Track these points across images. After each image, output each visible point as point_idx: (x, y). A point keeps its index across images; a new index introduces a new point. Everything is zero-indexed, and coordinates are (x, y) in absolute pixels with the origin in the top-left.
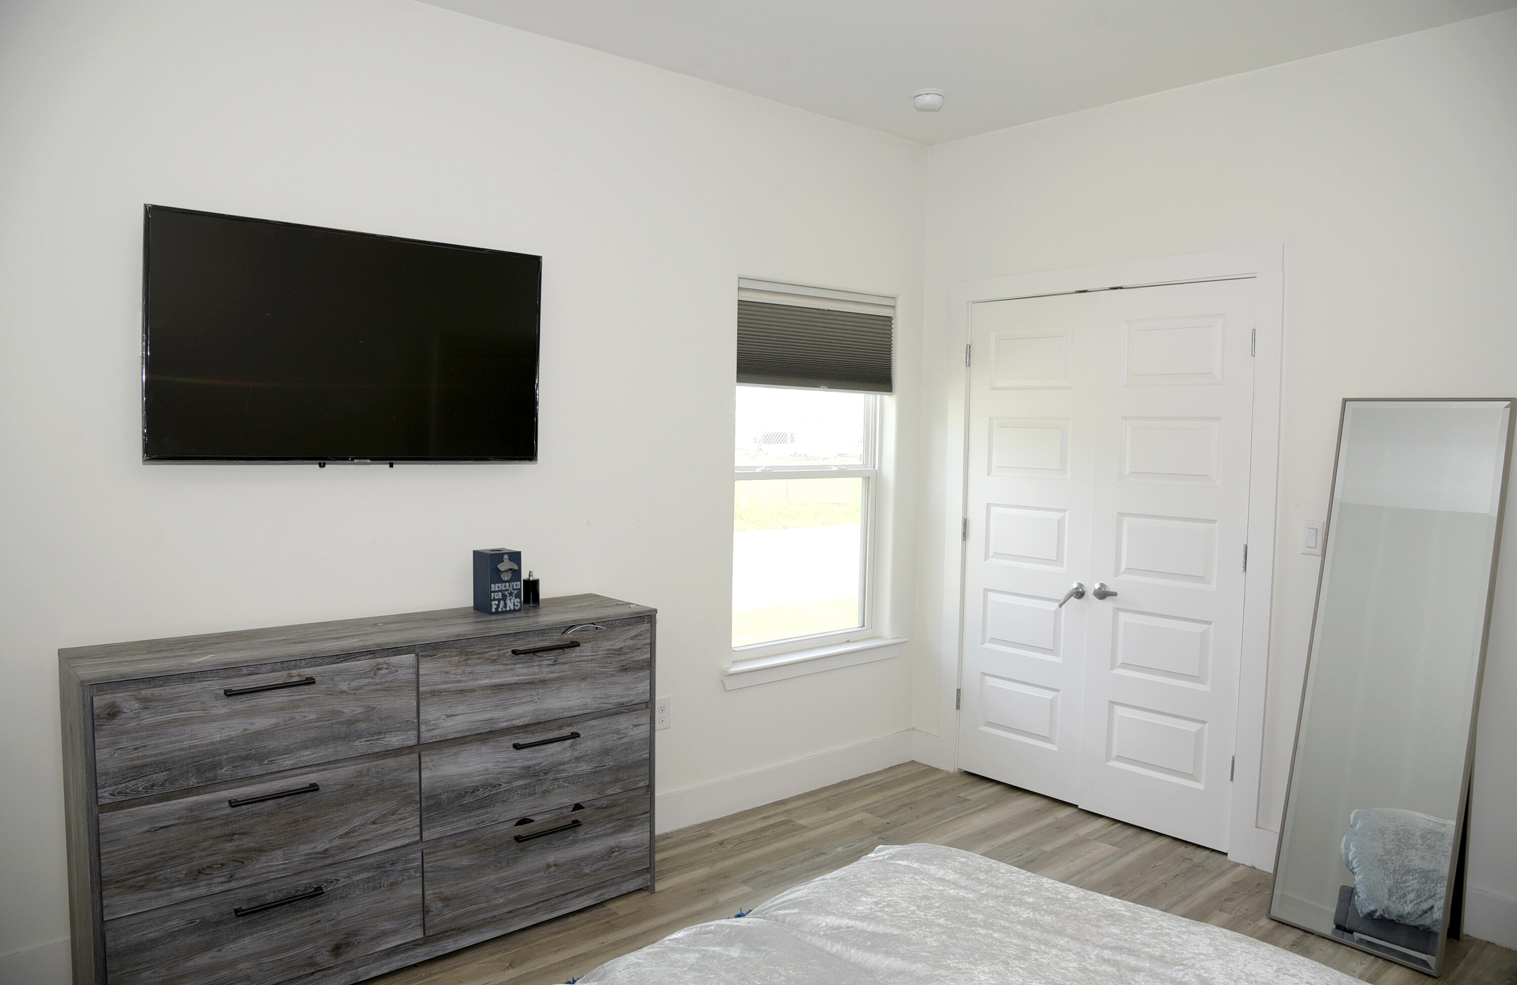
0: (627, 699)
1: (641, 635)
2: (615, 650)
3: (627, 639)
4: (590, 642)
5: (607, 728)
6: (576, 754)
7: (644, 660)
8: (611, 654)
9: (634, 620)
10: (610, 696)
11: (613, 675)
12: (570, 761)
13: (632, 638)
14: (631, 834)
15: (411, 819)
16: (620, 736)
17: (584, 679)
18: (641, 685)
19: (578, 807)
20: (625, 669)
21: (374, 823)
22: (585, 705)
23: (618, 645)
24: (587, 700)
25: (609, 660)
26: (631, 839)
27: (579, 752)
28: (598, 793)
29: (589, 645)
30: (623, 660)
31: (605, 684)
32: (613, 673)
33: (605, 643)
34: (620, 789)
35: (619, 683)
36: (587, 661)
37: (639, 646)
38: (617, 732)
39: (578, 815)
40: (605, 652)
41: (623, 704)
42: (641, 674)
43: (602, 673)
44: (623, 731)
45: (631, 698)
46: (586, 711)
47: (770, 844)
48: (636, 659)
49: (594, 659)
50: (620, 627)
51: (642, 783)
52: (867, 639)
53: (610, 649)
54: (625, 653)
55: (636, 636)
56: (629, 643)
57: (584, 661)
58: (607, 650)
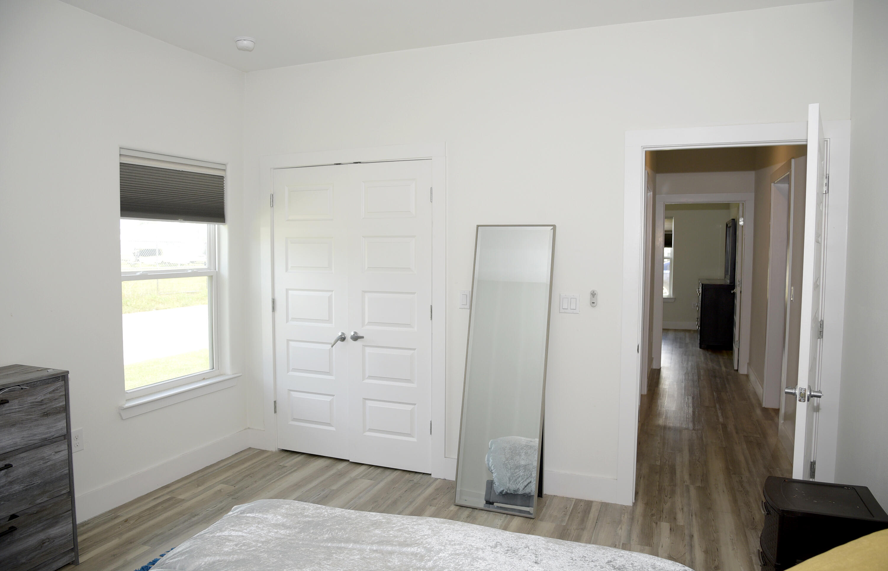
0: (49, 435)
1: (57, 390)
2: (38, 402)
3: (47, 393)
4: (17, 399)
5: (34, 457)
6: (9, 479)
7: (61, 407)
8: (34, 405)
9: (52, 379)
10: (35, 435)
11: (36, 420)
12: (5, 485)
13: (50, 393)
14: (58, 527)
16: (44, 461)
17: (13, 425)
18: (60, 423)
19: (13, 517)
20: (46, 414)
22: (15, 443)
23: (39, 398)
24: (17, 440)
25: (33, 410)
26: (58, 531)
27: (12, 477)
28: (30, 504)
29: (16, 401)
30: (45, 409)
31: (30, 427)
32: (37, 418)
33: (29, 398)
34: (48, 498)
35: (42, 425)
36: (15, 412)
37: (56, 397)
38: (43, 458)
39: (13, 523)
40: (30, 405)
41: (46, 439)
42: (59, 416)
43: (28, 419)
44: (47, 458)
45: (53, 434)
46: (16, 448)
47: (160, 515)
48: (54, 406)
49: (21, 411)
50: (41, 385)
51: (64, 491)
52: (216, 376)
53: (33, 402)
54: (46, 404)
55: (53, 391)
56: (48, 396)
57: (13, 413)
58: (31, 403)
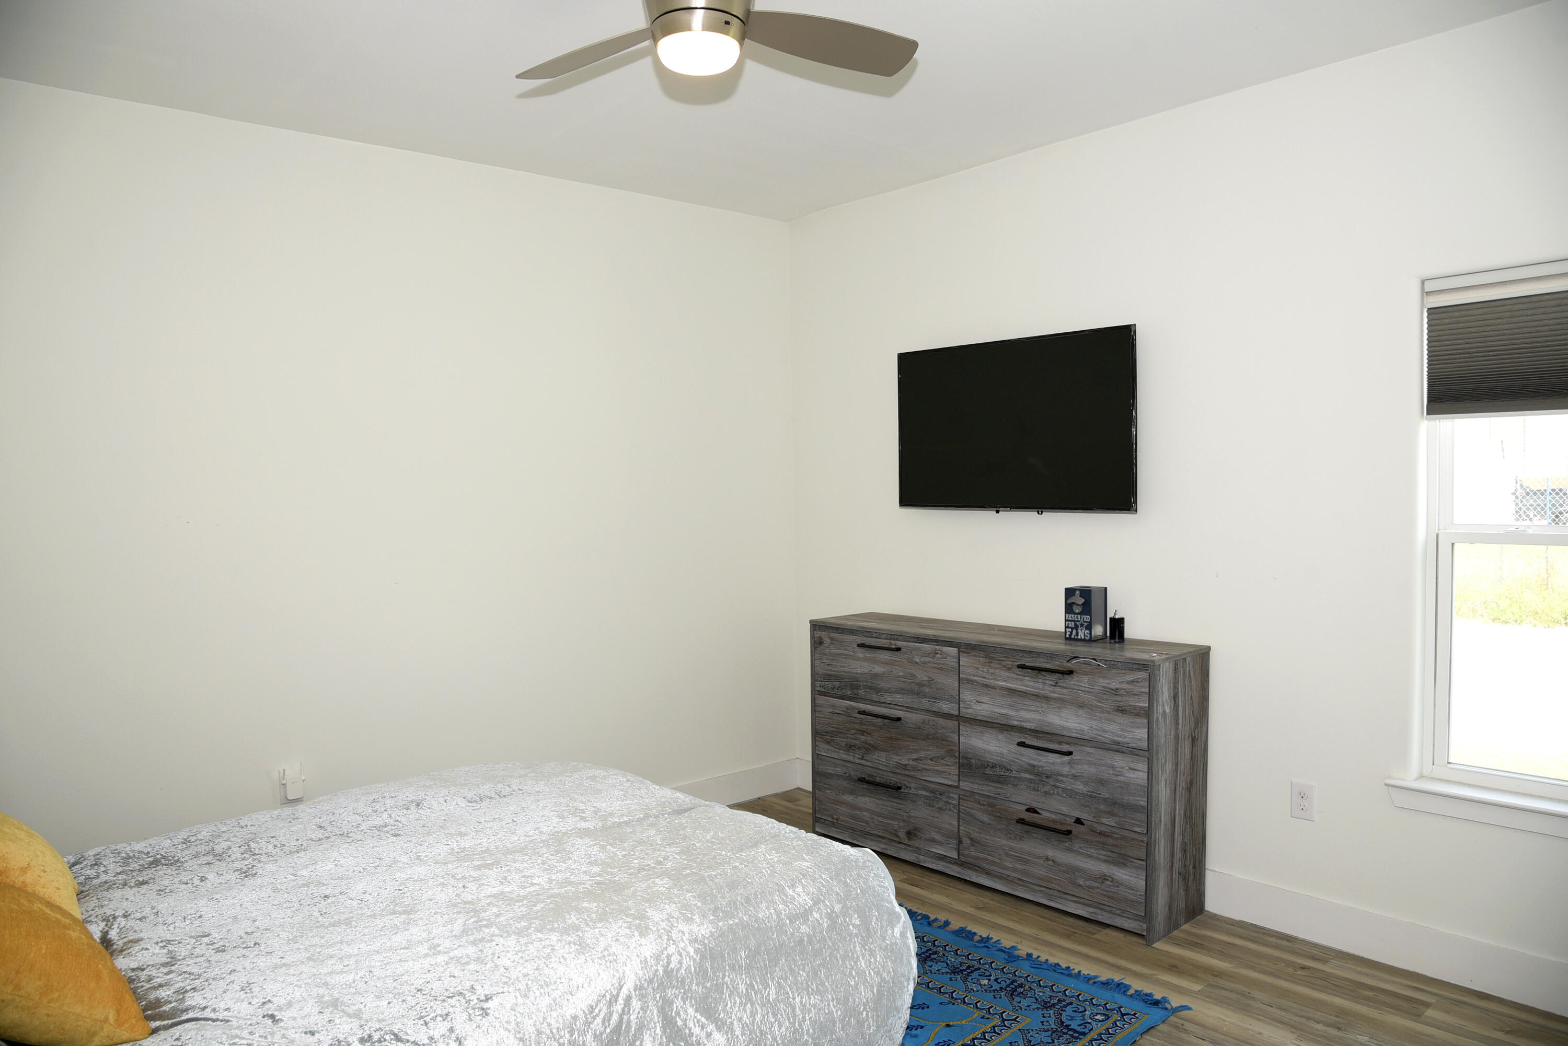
0: (1123, 740)
1: (1138, 682)
2: (1112, 689)
3: (1124, 682)
4: (1087, 675)
5: (1102, 760)
6: (1073, 771)
7: (1141, 708)
8: (1106, 691)
9: (1137, 666)
10: (1106, 731)
11: (1108, 713)
12: (1068, 775)
13: (1128, 683)
14: (1124, 872)
15: (953, 768)
16: (1115, 773)
17: (1081, 706)
18: (1138, 731)
19: (1078, 821)
20: (1121, 710)
21: (931, 760)
22: (1082, 730)
23: (1114, 685)
24: (1084, 727)
25: (1105, 697)
26: (1125, 877)
27: (1076, 771)
28: (1093, 817)
29: (1086, 678)
30: (1119, 701)
31: (1100, 718)
32: (1109, 710)
33: (1101, 680)
34: (1115, 823)
35: (1115, 722)
36: (1084, 691)
37: (1136, 692)
38: (1113, 767)
39: (1076, 829)
40: (1101, 688)
41: (1119, 743)
42: (1138, 720)
43: (1099, 707)
44: (1118, 769)
45: (1127, 740)
46: (1082, 737)
48: (1132, 704)
49: (1091, 692)
50: (1122, 669)
51: (1139, 829)
53: (1106, 687)
54: (1121, 695)
55: (1133, 682)
56: (1125, 686)
57: (1082, 691)
58: (1103, 687)
